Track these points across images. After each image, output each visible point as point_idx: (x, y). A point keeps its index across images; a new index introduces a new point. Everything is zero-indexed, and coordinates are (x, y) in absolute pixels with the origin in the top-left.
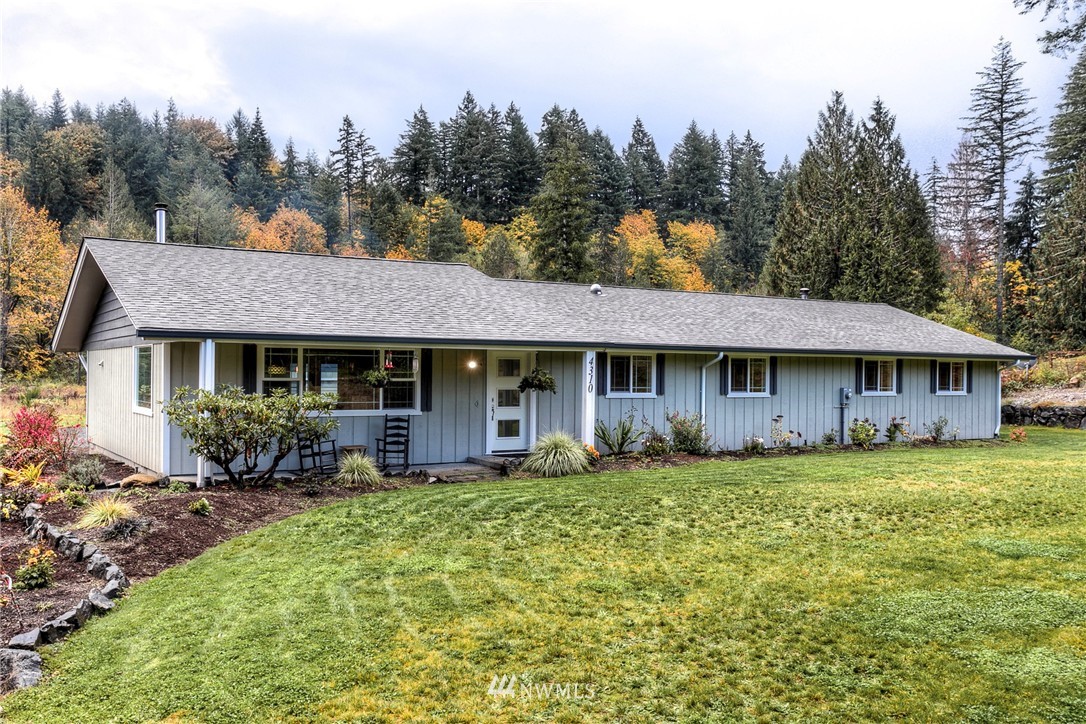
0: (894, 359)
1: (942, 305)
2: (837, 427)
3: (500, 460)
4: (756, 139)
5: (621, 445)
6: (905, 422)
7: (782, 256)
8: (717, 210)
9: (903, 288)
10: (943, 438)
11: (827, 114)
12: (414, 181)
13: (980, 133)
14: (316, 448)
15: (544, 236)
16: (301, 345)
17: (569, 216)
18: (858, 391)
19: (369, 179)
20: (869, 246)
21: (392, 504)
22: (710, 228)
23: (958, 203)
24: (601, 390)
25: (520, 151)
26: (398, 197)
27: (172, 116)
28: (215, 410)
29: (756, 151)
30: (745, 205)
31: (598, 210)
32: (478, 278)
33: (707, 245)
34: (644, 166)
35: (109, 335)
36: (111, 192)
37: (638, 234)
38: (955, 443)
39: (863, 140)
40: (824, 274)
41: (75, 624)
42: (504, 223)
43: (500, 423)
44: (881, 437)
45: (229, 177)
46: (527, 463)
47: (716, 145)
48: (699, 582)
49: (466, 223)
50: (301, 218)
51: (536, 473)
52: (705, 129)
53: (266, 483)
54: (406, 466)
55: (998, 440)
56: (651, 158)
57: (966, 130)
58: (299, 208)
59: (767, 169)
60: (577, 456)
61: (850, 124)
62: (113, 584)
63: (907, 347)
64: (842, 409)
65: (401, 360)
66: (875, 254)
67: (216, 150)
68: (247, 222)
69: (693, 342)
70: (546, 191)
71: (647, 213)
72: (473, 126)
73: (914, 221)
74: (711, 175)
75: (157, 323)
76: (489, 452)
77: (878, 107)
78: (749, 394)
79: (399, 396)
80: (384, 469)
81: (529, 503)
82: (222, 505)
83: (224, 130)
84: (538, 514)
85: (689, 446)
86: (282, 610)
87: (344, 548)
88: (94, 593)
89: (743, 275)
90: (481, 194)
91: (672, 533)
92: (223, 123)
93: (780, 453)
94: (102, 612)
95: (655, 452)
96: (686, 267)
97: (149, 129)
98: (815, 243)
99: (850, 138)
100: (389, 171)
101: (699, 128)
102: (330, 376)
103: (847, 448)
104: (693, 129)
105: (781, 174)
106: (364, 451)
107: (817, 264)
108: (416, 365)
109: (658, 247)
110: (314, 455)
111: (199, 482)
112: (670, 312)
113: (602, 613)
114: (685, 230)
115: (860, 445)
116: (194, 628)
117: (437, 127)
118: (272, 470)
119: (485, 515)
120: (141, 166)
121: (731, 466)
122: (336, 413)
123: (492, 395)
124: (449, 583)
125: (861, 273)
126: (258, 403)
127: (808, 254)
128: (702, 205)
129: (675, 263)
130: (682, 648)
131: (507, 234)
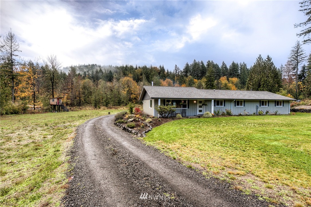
0: (267, 101)
1: (280, 91)
2: (256, 112)
3: (199, 116)
4: (245, 63)
5: (218, 114)
6: (269, 111)
7: (249, 83)
8: (238, 75)
9: (273, 88)
10: (277, 114)
11: (258, 58)
12: (186, 74)
13: (292, 58)
14: (173, 113)
15: (207, 82)
16: (171, 99)
17: (211, 78)
18: (260, 106)
19: (179, 74)
20: (266, 81)
21: (184, 121)
22: (237, 79)
23: (287, 72)
24: (215, 105)
25: (203, 68)
26: (184, 76)
27: (151, 67)
28: (161, 108)
29: (245, 65)
30: (243, 74)
31: (216, 77)
32: (196, 89)
33: (236, 81)
34: (224, 69)
35: (146, 98)
36: (144, 78)
37: (223, 80)
38: (279, 115)
39: (265, 62)
40: (257, 86)
41: (148, 131)
42: (201, 79)
43: (199, 110)
44: (264, 113)
45: (159, 75)
46: (203, 116)
47: (237, 64)
48: (226, 131)
49: (194, 80)
50: (169, 80)
51: (204, 117)
52: (236, 62)
53: (167, 118)
54: (186, 116)
55: (289, 115)
56: (226, 67)
57: (289, 58)
58: (169, 79)
59: (247, 68)
60: (211, 115)
61: (262, 60)
62: (151, 128)
63: (270, 98)
64: (257, 109)
65: (185, 101)
66: (267, 82)
67: (157, 71)
68: (161, 81)
69: (230, 98)
70: (207, 74)
71: (225, 76)
72: (196, 64)
73: (276, 76)
74: (237, 70)
75: (153, 97)
76: (197, 114)
77: (268, 56)
78: (240, 106)
79: (184, 106)
80: (182, 116)
81: (203, 121)
82: (162, 120)
83: (158, 68)
84: (204, 122)
85: (229, 114)
86: (171, 131)
87: (178, 125)
88: (149, 129)
89: (243, 86)
90: (197, 75)
91: (223, 125)
92: (158, 67)
93: (245, 116)
94: (150, 131)
95: (223, 115)
96: (232, 85)
97: (148, 68)
98: (255, 81)
99: (262, 62)
100: (182, 72)
101: (234, 62)
102: (174, 104)
103: (257, 115)
104: (233, 62)
105: (250, 69)
106: (180, 114)
107: (256, 84)
108: (187, 102)
109: (227, 82)
110: (173, 114)
111: (158, 117)
112: (227, 93)
113: (211, 134)
114: (232, 79)
115: (260, 115)
116: (161, 132)
117: (190, 65)
118: (168, 116)
119: (197, 122)
120: (147, 74)
121: (236, 117)
122: (176, 109)
123: (198, 106)
124: (191, 130)
125: (264, 85)
126: (166, 107)
127: (254, 83)
128: (235, 75)
129: (230, 85)
130: (221, 138)
131: (201, 81)
